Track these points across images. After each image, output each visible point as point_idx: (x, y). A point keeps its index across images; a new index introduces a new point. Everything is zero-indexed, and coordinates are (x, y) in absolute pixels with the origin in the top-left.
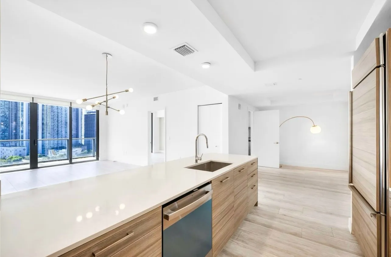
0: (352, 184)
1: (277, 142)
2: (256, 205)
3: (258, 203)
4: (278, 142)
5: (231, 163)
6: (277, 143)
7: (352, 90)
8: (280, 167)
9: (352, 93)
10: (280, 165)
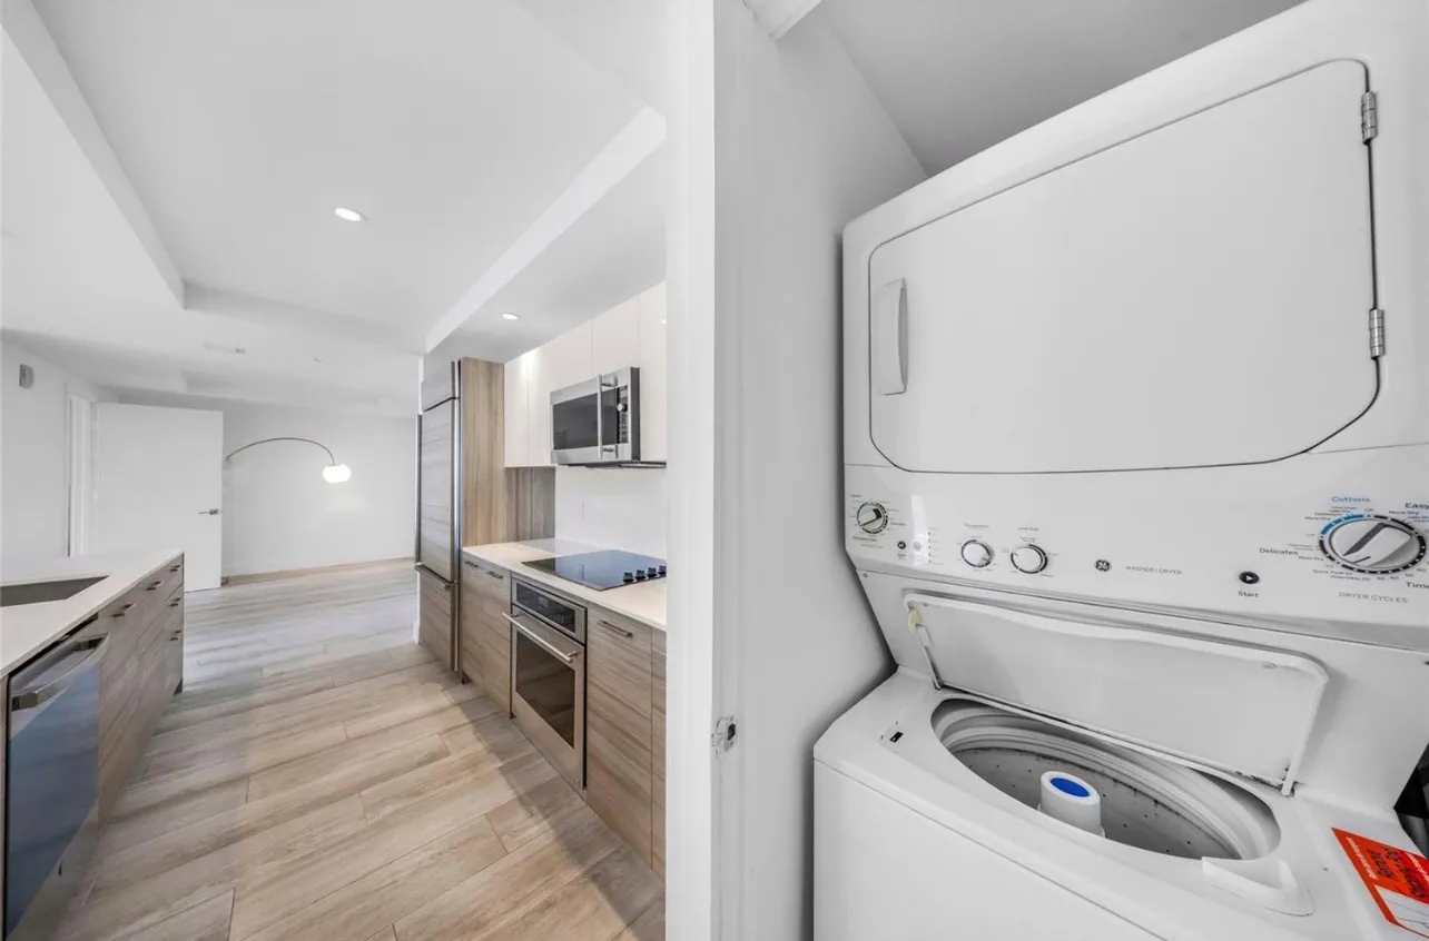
0: (419, 564)
1: (214, 508)
2: (179, 689)
3: (184, 683)
4: (217, 505)
5: (103, 575)
6: (214, 512)
7: (421, 413)
8: (222, 584)
9: (420, 417)
10: (223, 578)
